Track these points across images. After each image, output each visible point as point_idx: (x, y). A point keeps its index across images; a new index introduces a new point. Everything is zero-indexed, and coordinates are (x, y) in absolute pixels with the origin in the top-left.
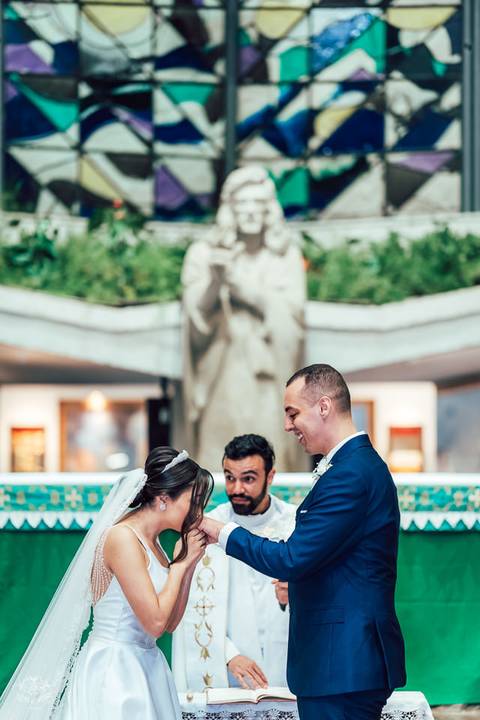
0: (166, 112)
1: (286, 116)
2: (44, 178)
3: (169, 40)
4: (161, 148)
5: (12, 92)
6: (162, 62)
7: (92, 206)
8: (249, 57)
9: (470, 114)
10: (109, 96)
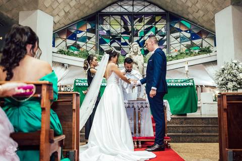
0: (123, 41)
1: (140, 41)
2: (105, 50)
3: (123, 30)
4: (122, 46)
5: (100, 37)
6: (122, 33)
8: (135, 33)
9: (168, 40)
10: (115, 38)
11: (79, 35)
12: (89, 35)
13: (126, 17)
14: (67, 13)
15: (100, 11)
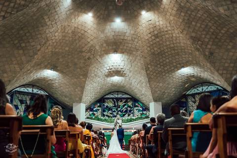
0: (113, 110)
1: (121, 110)
2: (105, 115)
3: (113, 105)
4: (113, 112)
5: (103, 109)
6: (113, 107)
7: (109, 116)
8: (119, 106)
9: (133, 110)
10: (110, 109)
11: (94, 109)
12: (98, 108)
13: (115, 100)
14: (90, 102)
15: (103, 97)
